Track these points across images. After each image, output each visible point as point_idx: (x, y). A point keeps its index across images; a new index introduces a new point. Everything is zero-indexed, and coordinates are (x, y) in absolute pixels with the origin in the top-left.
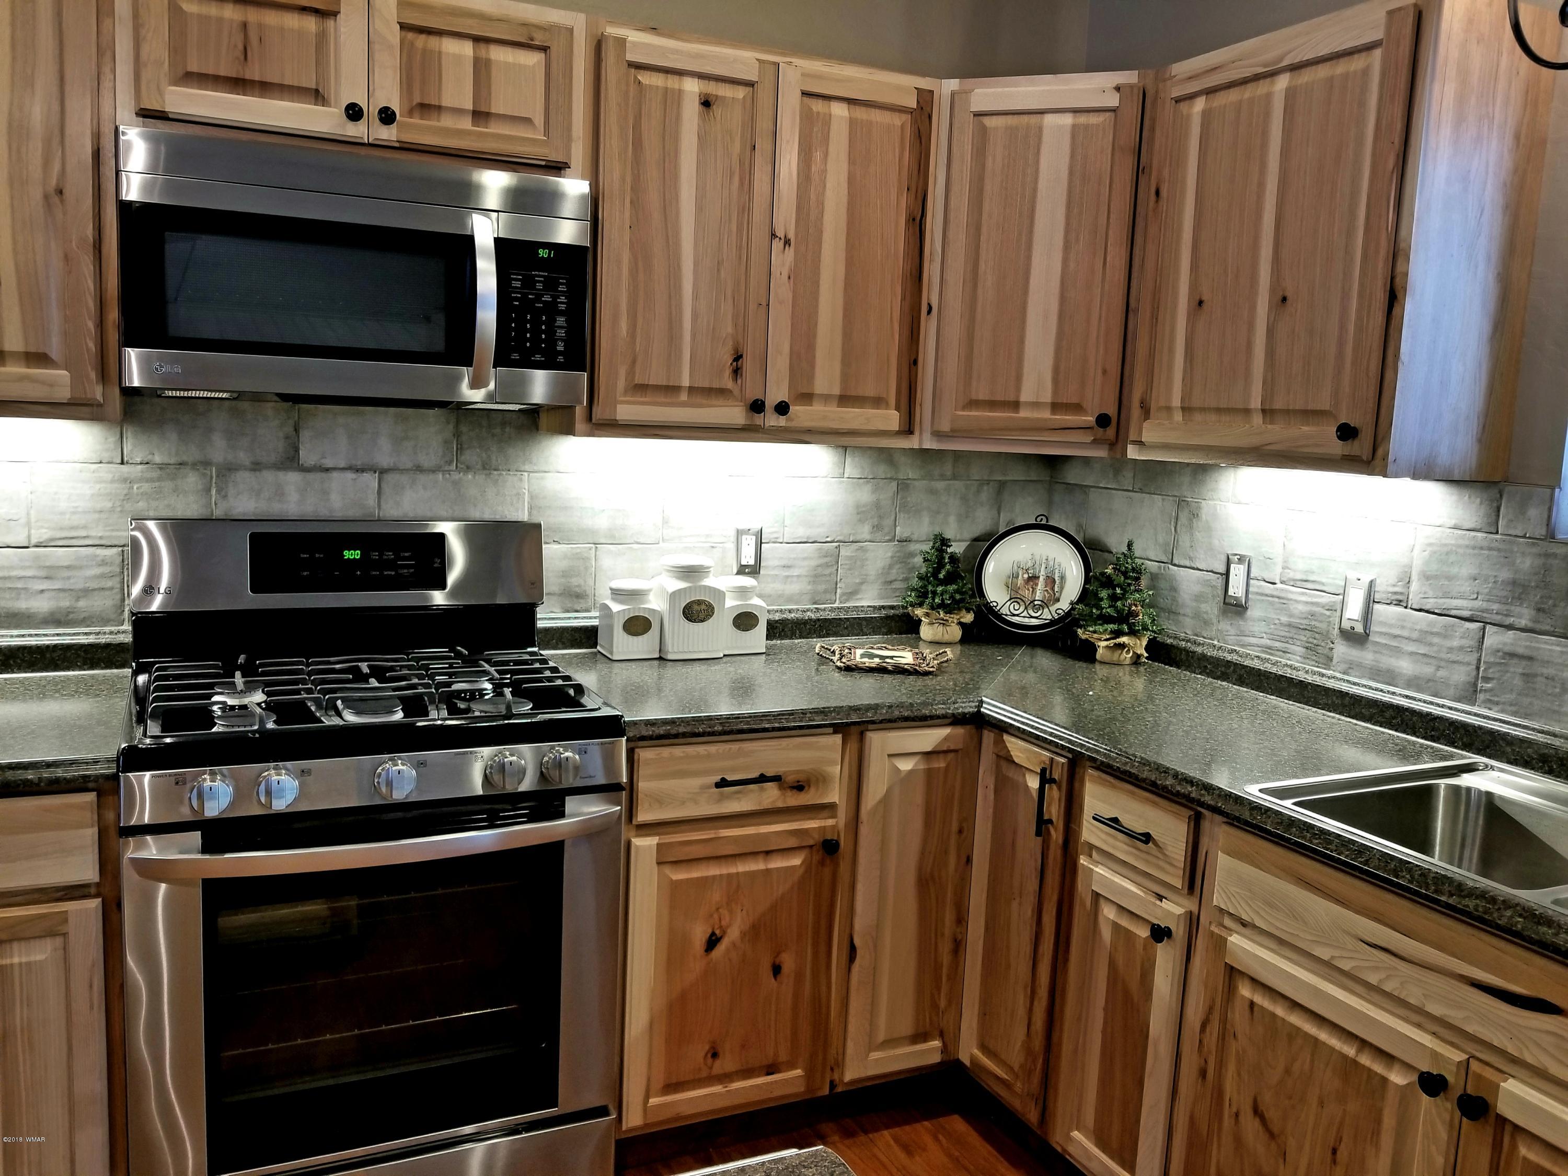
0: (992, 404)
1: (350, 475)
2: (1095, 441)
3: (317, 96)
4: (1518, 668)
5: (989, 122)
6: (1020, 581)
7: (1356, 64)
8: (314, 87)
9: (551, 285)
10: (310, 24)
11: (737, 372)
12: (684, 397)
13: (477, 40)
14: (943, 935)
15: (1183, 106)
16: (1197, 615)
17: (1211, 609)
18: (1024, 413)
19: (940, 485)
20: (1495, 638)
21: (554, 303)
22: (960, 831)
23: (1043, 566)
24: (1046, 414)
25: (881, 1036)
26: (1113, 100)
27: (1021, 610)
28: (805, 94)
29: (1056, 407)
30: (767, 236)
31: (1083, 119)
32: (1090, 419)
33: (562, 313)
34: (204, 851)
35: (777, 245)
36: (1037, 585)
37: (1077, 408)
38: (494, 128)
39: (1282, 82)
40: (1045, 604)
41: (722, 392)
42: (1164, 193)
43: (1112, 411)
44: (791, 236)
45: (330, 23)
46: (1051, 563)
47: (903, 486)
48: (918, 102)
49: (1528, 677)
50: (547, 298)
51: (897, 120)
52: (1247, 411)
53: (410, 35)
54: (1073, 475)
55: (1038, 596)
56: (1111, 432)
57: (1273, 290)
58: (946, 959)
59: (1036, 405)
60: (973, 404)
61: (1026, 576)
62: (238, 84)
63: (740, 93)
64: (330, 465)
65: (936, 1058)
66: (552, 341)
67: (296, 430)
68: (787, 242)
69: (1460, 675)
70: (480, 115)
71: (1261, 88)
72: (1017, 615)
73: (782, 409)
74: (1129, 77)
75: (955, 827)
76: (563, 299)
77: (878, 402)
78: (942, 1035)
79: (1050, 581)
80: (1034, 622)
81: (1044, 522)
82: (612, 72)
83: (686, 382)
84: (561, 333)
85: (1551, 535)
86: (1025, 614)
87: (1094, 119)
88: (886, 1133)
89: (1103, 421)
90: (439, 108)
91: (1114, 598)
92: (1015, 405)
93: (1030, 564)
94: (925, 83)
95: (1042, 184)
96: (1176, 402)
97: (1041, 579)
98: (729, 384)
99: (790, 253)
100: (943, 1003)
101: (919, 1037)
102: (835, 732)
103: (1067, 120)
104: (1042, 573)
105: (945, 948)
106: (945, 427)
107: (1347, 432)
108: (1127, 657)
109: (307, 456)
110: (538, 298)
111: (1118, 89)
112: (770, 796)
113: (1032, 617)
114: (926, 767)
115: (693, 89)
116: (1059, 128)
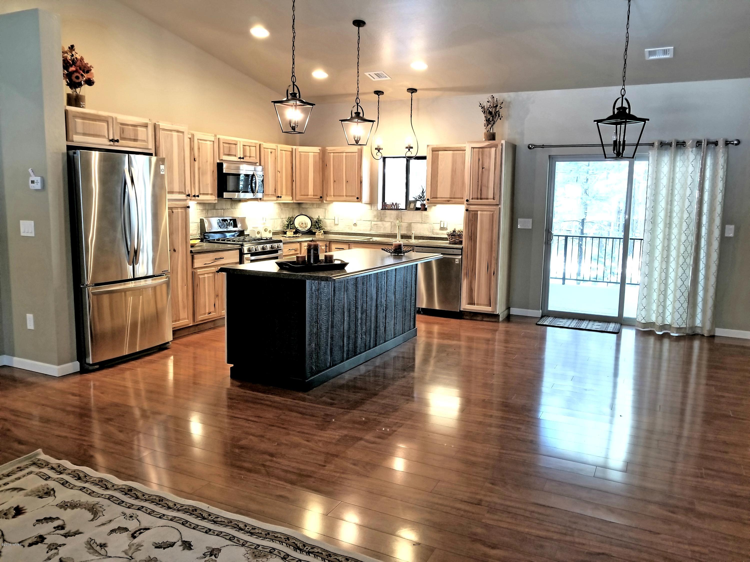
0: (304, 195)
1: (221, 210)
2: (320, 200)
3: (235, 156)
4: (376, 226)
5: (301, 153)
6: (301, 224)
7: (354, 154)
8: (235, 154)
10: (234, 146)
12: (270, 196)
13: (249, 146)
15: (330, 154)
16: (330, 226)
17: (333, 225)
18: (309, 196)
19: (286, 208)
20: (373, 223)
23: (304, 221)
24: (312, 197)
26: (319, 151)
27: (302, 228)
28: (280, 150)
29: (314, 195)
30: (277, 171)
31: (315, 154)
32: (319, 197)
34: (251, 256)
35: (279, 172)
36: (303, 224)
37: (316, 196)
39: (344, 154)
40: (306, 227)
41: (274, 195)
42: (327, 165)
45: (237, 145)
47: (282, 209)
48: (291, 150)
49: (377, 227)
51: (289, 153)
52: (343, 196)
53: (244, 146)
54: (304, 206)
55: (304, 226)
57: (346, 180)
59: (311, 195)
60: (302, 195)
62: (229, 155)
63: (274, 151)
69: (369, 228)
70: (250, 157)
71: (342, 154)
73: (280, 197)
74: (320, 148)
77: (289, 195)
79: (305, 224)
81: (302, 214)
82: (262, 150)
83: (270, 194)
85: (378, 210)
89: (321, 197)
90: (246, 156)
91: (318, 225)
92: (308, 195)
93: (302, 221)
94: (292, 147)
95: (310, 162)
96: (332, 194)
98: (274, 193)
102: (299, 243)
103: (312, 153)
106: (298, 199)
107: (358, 198)
108: (321, 234)
113: (304, 229)
115: (270, 150)
116: (311, 155)
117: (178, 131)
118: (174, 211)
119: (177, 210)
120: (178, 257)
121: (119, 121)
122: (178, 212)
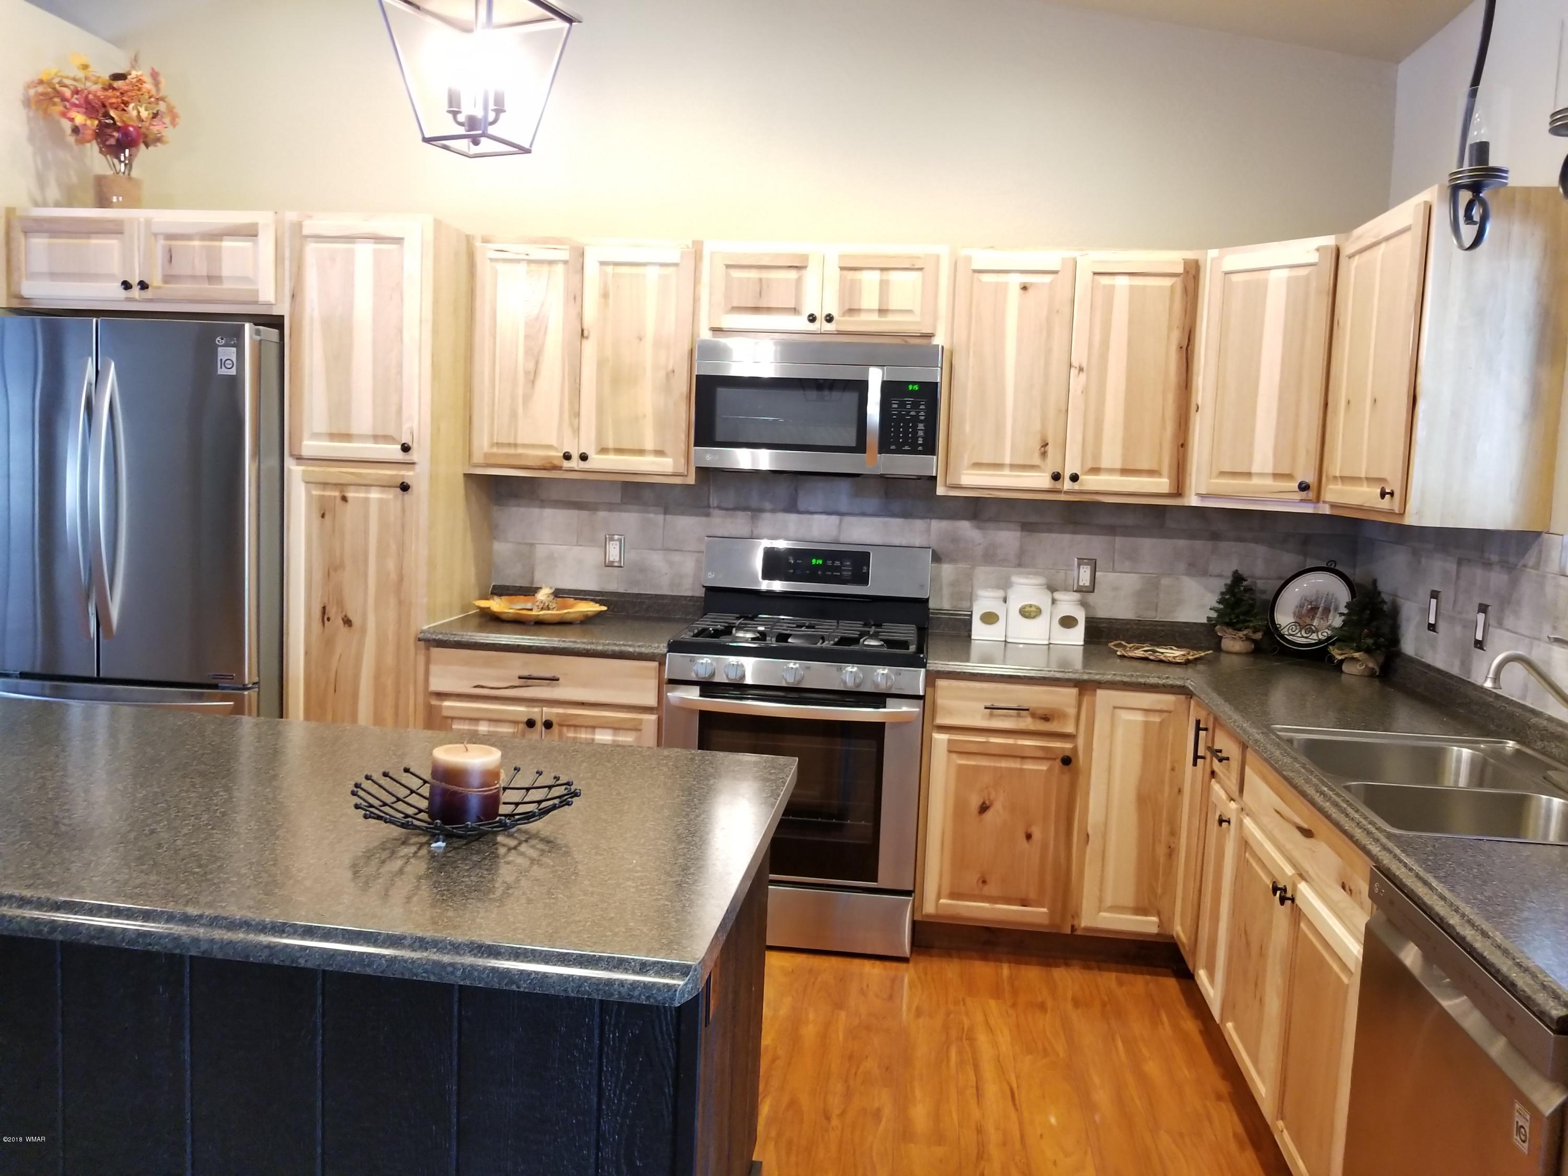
0: (1234, 474)
2: (1302, 501)
3: (795, 311)
5: (1235, 278)
6: (1302, 610)
7: (1403, 239)
8: (793, 306)
9: (915, 405)
10: (793, 274)
11: (1044, 454)
12: (1008, 471)
13: (882, 269)
14: (1160, 841)
15: (1351, 261)
18: (1254, 481)
21: (917, 416)
22: (1173, 769)
23: (1324, 600)
24: (1270, 482)
25: (1109, 902)
26: (1314, 258)
27: (1297, 631)
28: (1095, 274)
29: (1276, 476)
30: (1066, 367)
32: (1295, 485)
33: (921, 421)
34: (701, 696)
35: (1073, 371)
36: (1316, 614)
37: (1289, 477)
38: (891, 318)
40: (1317, 629)
41: (1033, 467)
43: (1310, 479)
44: (1084, 365)
45: (803, 272)
46: (1330, 597)
48: (1185, 268)
50: (913, 413)
51: (1167, 282)
52: (1361, 478)
53: (845, 272)
56: (1311, 494)
57: (1372, 395)
58: (1162, 860)
59: (1261, 475)
60: (1222, 474)
61: (1309, 607)
62: (756, 310)
63: (1048, 279)
64: (813, 511)
65: (1154, 930)
66: (915, 438)
67: (796, 490)
68: (1081, 369)
70: (882, 311)
72: (1293, 635)
73: (1074, 478)
74: (1328, 240)
75: (1168, 766)
76: (922, 413)
77: (1151, 473)
78: (1159, 914)
80: (1303, 641)
81: (1333, 566)
82: (964, 277)
83: (1007, 461)
84: (921, 433)
86: (1299, 635)
87: (1303, 272)
88: (1113, 975)
89: (1304, 486)
90: (859, 310)
92: (1249, 475)
93: (1313, 598)
94: (1190, 255)
97: (1320, 610)
98: (1036, 460)
99: (1083, 376)
100: (1159, 891)
101: (1140, 910)
102: (1075, 686)
103: (1285, 273)
104: (1322, 605)
105: (1161, 851)
106: (1203, 490)
107: (1390, 494)
109: (801, 506)
110: (908, 413)
111: (1318, 250)
112: (1027, 723)
113: (1303, 637)
114: (1144, 719)
115: (1015, 281)
116: (1278, 279)
117: (378, 239)
118: (350, 495)
119: (362, 495)
120: (361, 643)
121: (155, 229)
122: (367, 500)
